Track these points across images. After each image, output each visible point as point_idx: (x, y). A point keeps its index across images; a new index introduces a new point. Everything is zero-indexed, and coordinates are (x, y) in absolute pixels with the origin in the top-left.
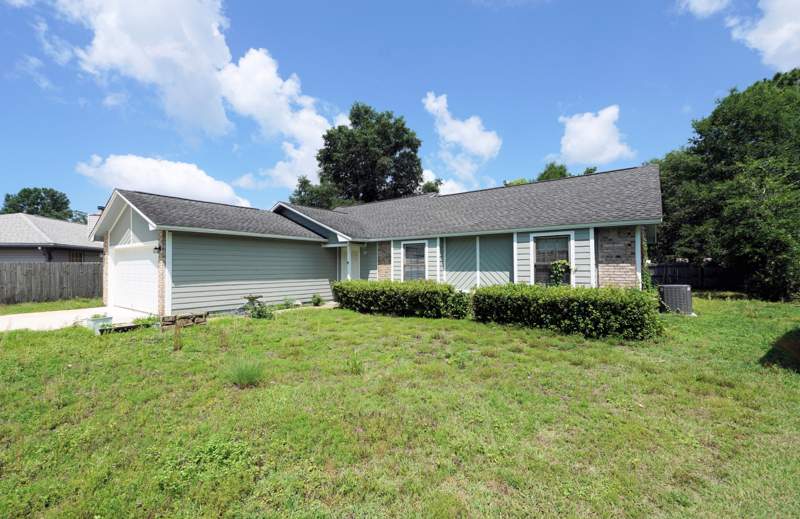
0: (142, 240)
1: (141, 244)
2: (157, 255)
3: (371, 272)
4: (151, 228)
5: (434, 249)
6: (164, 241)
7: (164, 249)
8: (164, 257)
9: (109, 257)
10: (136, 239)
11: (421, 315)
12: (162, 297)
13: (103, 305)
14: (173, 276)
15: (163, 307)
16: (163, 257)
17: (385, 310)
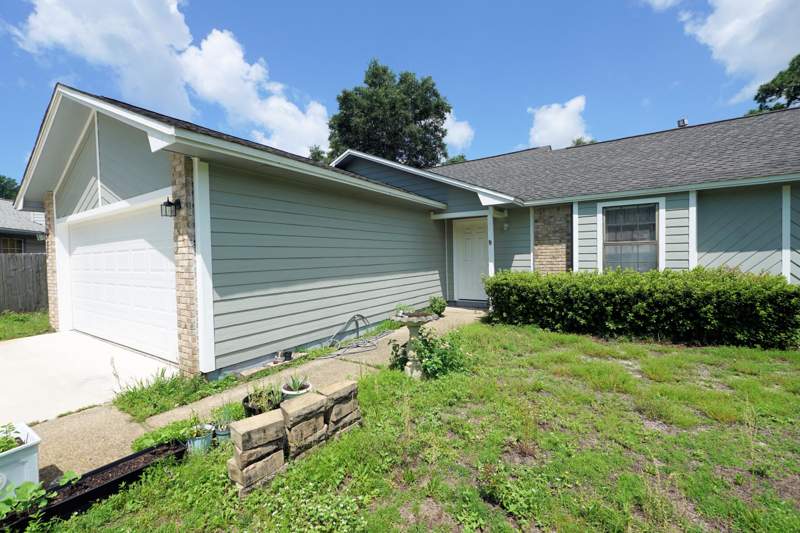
0: (125, 196)
1: (122, 205)
2: (171, 221)
3: (517, 257)
4: (156, 144)
5: (681, 213)
6: (189, 185)
7: (191, 206)
8: (191, 225)
9: (57, 240)
10: (109, 194)
11: (750, 344)
12: (188, 326)
13: (49, 330)
14: (214, 274)
15: (195, 351)
16: (187, 226)
17: (639, 330)
